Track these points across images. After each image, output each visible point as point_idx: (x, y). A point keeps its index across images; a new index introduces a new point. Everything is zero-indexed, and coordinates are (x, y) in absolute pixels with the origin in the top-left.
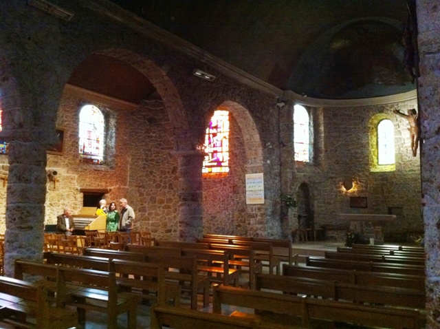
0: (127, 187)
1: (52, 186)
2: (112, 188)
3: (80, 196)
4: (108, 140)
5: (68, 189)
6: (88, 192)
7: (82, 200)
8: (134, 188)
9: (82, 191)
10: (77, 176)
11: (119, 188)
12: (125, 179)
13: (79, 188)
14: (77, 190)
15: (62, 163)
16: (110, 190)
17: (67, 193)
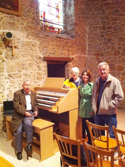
0: (86, 56)
1: (10, 53)
2: (74, 56)
3: (44, 65)
4: (67, 8)
5: (29, 57)
6: (51, 61)
7: (46, 69)
8: (93, 56)
9: (45, 59)
10: (38, 43)
11: (79, 57)
12: (85, 48)
13: (42, 56)
14: (40, 58)
15: (20, 26)
16: (73, 58)
17: (29, 62)
